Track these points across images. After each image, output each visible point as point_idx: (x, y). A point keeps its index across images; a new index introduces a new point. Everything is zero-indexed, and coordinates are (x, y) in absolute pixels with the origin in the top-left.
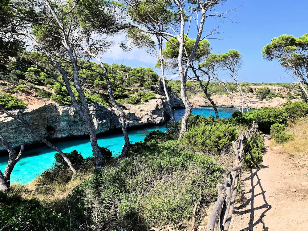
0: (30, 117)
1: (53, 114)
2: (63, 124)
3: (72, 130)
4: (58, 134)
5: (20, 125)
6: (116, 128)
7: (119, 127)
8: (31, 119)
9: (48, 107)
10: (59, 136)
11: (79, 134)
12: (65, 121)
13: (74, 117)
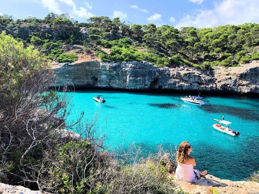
0: (73, 68)
1: (98, 68)
2: (104, 77)
3: (112, 83)
4: (98, 84)
5: (65, 72)
6: (162, 88)
7: (166, 87)
8: (74, 69)
9: (92, 63)
10: (99, 85)
11: (117, 87)
12: (105, 74)
13: (109, 71)
